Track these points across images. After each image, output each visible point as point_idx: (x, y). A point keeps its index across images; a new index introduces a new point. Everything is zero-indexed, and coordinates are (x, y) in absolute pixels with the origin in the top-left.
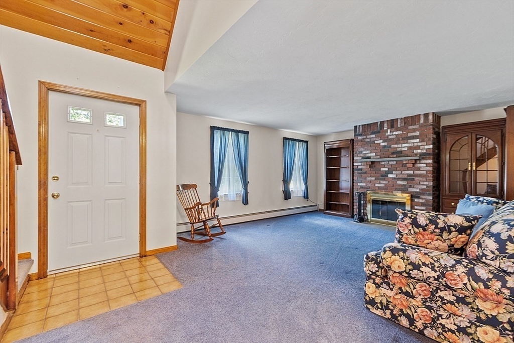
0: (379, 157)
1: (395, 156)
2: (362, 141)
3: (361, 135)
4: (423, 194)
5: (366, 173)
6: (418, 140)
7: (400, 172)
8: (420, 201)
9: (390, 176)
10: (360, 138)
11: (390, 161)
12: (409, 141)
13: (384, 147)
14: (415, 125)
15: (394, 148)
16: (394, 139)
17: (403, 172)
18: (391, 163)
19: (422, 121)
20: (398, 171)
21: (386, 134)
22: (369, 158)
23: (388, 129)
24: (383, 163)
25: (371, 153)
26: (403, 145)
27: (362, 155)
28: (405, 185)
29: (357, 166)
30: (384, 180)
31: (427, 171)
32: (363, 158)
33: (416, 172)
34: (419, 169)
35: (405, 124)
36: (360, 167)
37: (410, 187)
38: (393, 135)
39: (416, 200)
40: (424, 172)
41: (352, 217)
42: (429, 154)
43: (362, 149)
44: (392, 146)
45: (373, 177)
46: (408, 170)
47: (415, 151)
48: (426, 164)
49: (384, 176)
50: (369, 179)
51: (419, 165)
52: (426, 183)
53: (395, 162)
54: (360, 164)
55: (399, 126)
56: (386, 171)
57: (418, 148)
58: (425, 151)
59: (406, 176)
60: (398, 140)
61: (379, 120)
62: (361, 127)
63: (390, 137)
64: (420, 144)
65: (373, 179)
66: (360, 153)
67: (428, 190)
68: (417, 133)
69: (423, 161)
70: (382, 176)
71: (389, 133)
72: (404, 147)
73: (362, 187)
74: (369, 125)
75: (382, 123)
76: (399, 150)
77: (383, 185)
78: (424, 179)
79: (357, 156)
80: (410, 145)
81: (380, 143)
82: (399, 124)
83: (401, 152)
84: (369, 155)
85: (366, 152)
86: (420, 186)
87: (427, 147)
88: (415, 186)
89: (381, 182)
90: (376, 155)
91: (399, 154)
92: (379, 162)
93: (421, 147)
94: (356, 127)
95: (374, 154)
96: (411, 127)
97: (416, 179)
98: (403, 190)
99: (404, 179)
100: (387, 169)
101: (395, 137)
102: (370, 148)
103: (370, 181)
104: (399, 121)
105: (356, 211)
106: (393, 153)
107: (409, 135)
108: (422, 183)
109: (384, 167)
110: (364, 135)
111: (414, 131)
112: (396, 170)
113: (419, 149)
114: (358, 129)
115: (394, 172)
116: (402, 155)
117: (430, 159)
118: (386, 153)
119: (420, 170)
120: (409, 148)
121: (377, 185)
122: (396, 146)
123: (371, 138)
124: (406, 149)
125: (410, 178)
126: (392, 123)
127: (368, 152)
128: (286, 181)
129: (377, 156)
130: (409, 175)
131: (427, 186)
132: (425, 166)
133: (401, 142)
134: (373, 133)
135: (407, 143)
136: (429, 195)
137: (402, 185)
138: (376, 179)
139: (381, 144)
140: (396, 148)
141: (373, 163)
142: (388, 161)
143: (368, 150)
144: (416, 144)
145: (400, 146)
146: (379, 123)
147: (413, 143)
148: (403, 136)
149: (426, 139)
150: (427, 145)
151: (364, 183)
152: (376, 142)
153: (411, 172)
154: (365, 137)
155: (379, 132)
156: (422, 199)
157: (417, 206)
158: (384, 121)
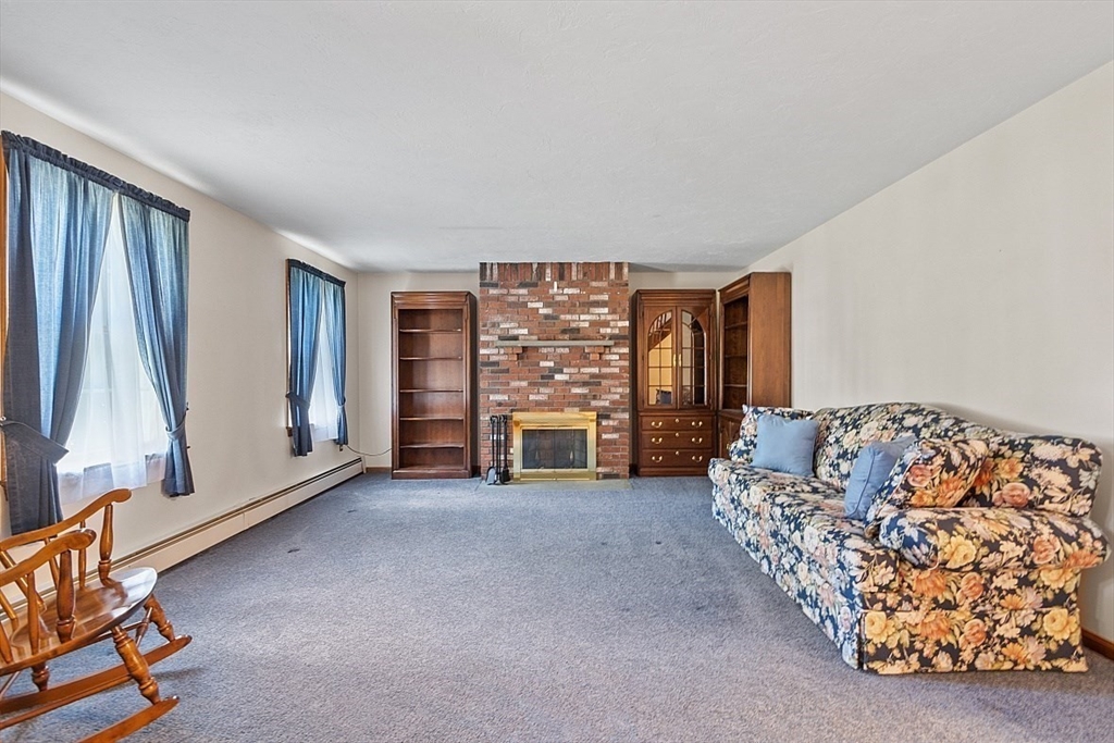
0: (535, 337)
1: (567, 336)
2: (497, 298)
3: (495, 286)
4: (615, 410)
5: (507, 371)
6: (606, 310)
7: (576, 370)
8: (611, 423)
9: (558, 377)
10: (493, 291)
11: (559, 347)
12: (593, 310)
13: (547, 317)
14: (602, 280)
15: (565, 321)
16: (564, 302)
17: (582, 370)
18: (559, 351)
19: (612, 276)
20: (574, 367)
21: (551, 291)
22: (515, 338)
23: (553, 280)
24: (545, 351)
25: (519, 327)
26: (582, 317)
27: (499, 332)
28: (585, 396)
29: (488, 355)
30: (546, 385)
31: (621, 368)
32: (501, 338)
33: (605, 370)
34: (608, 364)
35: (585, 275)
36: (493, 359)
37: (595, 397)
38: (563, 294)
39: (604, 423)
40: (617, 370)
41: (475, 472)
42: (624, 337)
43: (498, 318)
44: (562, 317)
45: (524, 380)
46: (590, 366)
47: (602, 331)
48: (620, 354)
49: (548, 377)
50: (515, 384)
51: (608, 357)
52: (620, 390)
53: (567, 350)
54: (496, 351)
55: (574, 278)
56: (549, 368)
57: (606, 324)
58: (617, 331)
59: (586, 378)
60: (574, 305)
61: (534, 259)
62: (495, 267)
63: (558, 298)
64: (609, 317)
65: (524, 384)
66: (494, 325)
67: (623, 403)
68: (605, 297)
69: (615, 350)
70: (543, 377)
71: (555, 289)
72: (583, 320)
73: (500, 404)
74: (515, 266)
75: (542, 266)
76: (573, 325)
77: (544, 398)
78: (617, 383)
79: (487, 333)
80: (594, 318)
81: (538, 309)
82: (574, 273)
83: (578, 330)
84: (516, 332)
85: (507, 326)
86: (610, 397)
87: (620, 324)
88: (603, 397)
89: (542, 390)
90: (530, 334)
91: (574, 333)
92: (536, 348)
93: (612, 324)
94: (483, 265)
95: (525, 331)
96: (594, 284)
97: (605, 382)
98: (585, 407)
99: (585, 384)
100: (551, 364)
101: (566, 298)
102: (516, 317)
103: (518, 390)
104: (574, 268)
105: (485, 456)
106: (564, 331)
107: (593, 298)
108: (613, 390)
109: (547, 360)
110: (502, 287)
111: (600, 291)
112: (569, 366)
113: (608, 326)
114: (488, 272)
115: (565, 370)
116: (580, 335)
117: (624, 346)
118: (551, 329)
119: (609, 366)
120: (593, 323)
121: (532, 397)
122: (569, 317)
123: (519, 296)
124: (587, 324)
125: (594, 382)
126: (562, 270)
127: (512, 325)
128: (298, 399)
129: (532, 334)
130: (593, 376)
131: (621, 396)
132: (617, 358)
133: (579, 310)
134: (522, 285)
135: (588, 313)
136: (624, 411)
137: (580, 395)
138: (530, 384)
139: (541, 311)
140: (569, 321)
141: (525, 349)
142: (555, 347)
143: (512, 321)
144: (603, 317)
145: (576, 317)
146: (535, 266)
147: (599, 314)
148: (582, 300)
149: (619, 310)
150: (620, 320)
151: (504, 393)
152: (530, 305)
153: (595, 370)
154: (505, 291)
155: (535, 285)
156: (614, 419)
157: (605, 433)
158: (545, 264)
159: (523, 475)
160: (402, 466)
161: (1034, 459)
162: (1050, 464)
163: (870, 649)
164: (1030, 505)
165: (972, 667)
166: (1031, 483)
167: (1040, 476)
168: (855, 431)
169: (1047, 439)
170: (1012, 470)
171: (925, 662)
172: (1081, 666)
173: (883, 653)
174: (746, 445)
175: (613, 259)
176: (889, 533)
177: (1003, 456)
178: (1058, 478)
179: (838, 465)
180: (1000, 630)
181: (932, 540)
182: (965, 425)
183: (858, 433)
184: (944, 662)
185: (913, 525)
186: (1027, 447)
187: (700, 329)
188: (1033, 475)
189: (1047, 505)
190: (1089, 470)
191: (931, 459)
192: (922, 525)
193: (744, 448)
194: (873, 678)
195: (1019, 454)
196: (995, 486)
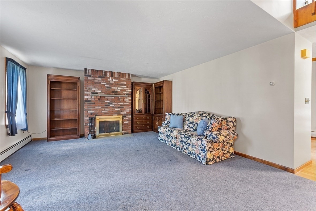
0: (104, 93)
1: (114, 93)
2: (91, 80)
3: (90, 76)
4: (127, 115)
5: (94, 103)
6: (125, 87)
7: (116, 103)
8: (126, 118)
9: (111, 105)
10: (89, 78)
11: (111, 97)
12: (121, 86)
13: (107, 87)
14: (124, 78)
15: (113, 89)
16: (113, 83)
17: (118, 103)
18: (111, 98)
19: (127, 77)
20: (116, 102)
21: (109, 80)
22: (97, 93)
23: (110, 76)
24: (107, 97)
25: (98, 90)
26: (118, 88)
27: (91, 91)
28: (119, 111)
29: (88, 98)
30: (107, 108)
31: (129, 103)
32: (92, 93)
33: (125, 104)
34: (125, 102)
35: (119, 76)
36: (89, 99)
37: (122, 111)
38: (112, 81)
39: (124, 118)
40: (128, 104)
41: (82, 136)
42: (130, 95)
43: (91, 87)
44: (112, 88)
45: (100, 106)
46: (121, 102)
47: (124, 92)
48: (129, 99)
49: (107, 105)
50: (97, 107)
51: (126, 100)
52: (129, 109)
53: (114, 97)
54: (90, 97)
55: (116, 77)
56: (108, 103)
57: (125, 91)
58: (128, 93)
59: (119, 106)
60: (115, 85)
61: (104, 69)
62: (90, 70)
63: (111, 82)
64: (126, 89)
65: (100, 107)
66: (89, 89)
67: (130, 113)
68: (125, 83)
69: (128, 98)
70: (106, 105)
71: (110, 79)
72: (119, 89)
73: (92, 114)
74: (97, 71)
75: (106, 72)
76: (116, 90)
77: (107, 112)
78: (128, 107)
79: (87, 91)
80: (122, 88)
81: (104, 85)
82: (116, 75)
83: (117, 92)
84: (97, 91)
85: (94, 89)
86: (126, 111)
87: (129, 91)
88: (124, 111)
89: (106, 109)
90: (102, 92)
91: (116, 93)
92: (104, 97)
93: (127, 91)
94: (86, 69)
95: (101, 91)
96: (122, 79)
97: (125, 107)
98: (118, 113)
99: (119, 107)
100: (109, 102)
101: (113, 82)
102: (97, 87)
103: (98, 109)
104: (116, 74)
105: (86, 131)
106: (113, 92)
107: (121, 83)
108: (127, 109)
109: (107, 100)
110: (92, 77)
111: (124, 81)
112: (114, 102)
113: (126, 91)
114: (88, 72)
115: (113, 103)
116: (118, 93)
117: (130, 97)
118: (108, 91)
119: (126, 102)
120: (121, 90)
121: (102, 111)
122: (114, 88)
123: (98, 80)
124: (120, 90)
125: (121, 107)
126: (112, 74)
127: (96, 89)
128: (10, 112)
129: (103, 92)
130: (121, 105)
131: (129, 111)
132: (128, 100)
133: (117, 86)
134: (100, 77)
135: (120, 87)
136: (130, 115)
137: (117, 111)
138: (102, 107)
139: (106, 86)
140: (114, 89)
141: (100, 97)
142: (110, 97)
143: (96, 88)
144: (124, 89)
145: (116, 88)
146: (104, 72)
147: (123, 88)
148: (118, 83)
149: (129, 87)
150: (129, 90)
151: (93, 110)
152: (102, 83)
153: (122, 104)
154: (94, 78)
155: (104, 77)
156: (127, 117)
157: (125, 121)
158: (107, 71)
159: (99, 136)
160: (51, 137)
161: (228, 121)
162: (230, 122)
163: (208, 160)
164: (228, 129)
165: (221, 160)
166: (228, 125)
167: (229, 124)
168: (192, 118)
169: (229, 117)
170: (225, 123)
171: (215, 160)
172: (234, 156)
173: (210, 161)
174: (167, 122)
175: (127, 72)
176: (210, 137)
177: (223, 121)
178: (231, 124)
179: (189, 125)
180: (225, 152)
181: (218, 137)
182: (215, 115)
183: (193, 118)
184: (218, 160)
185: (215, 135)
186: (226, 119)
187: (149, 93)
188: (228, 124)
189: (230, 129)
190: (235, 122)
191: (216, 122)
192: (216, 134)
193: (167, 123)
194: (209, 166)
195: (226, 120)
196: (222, 126)
